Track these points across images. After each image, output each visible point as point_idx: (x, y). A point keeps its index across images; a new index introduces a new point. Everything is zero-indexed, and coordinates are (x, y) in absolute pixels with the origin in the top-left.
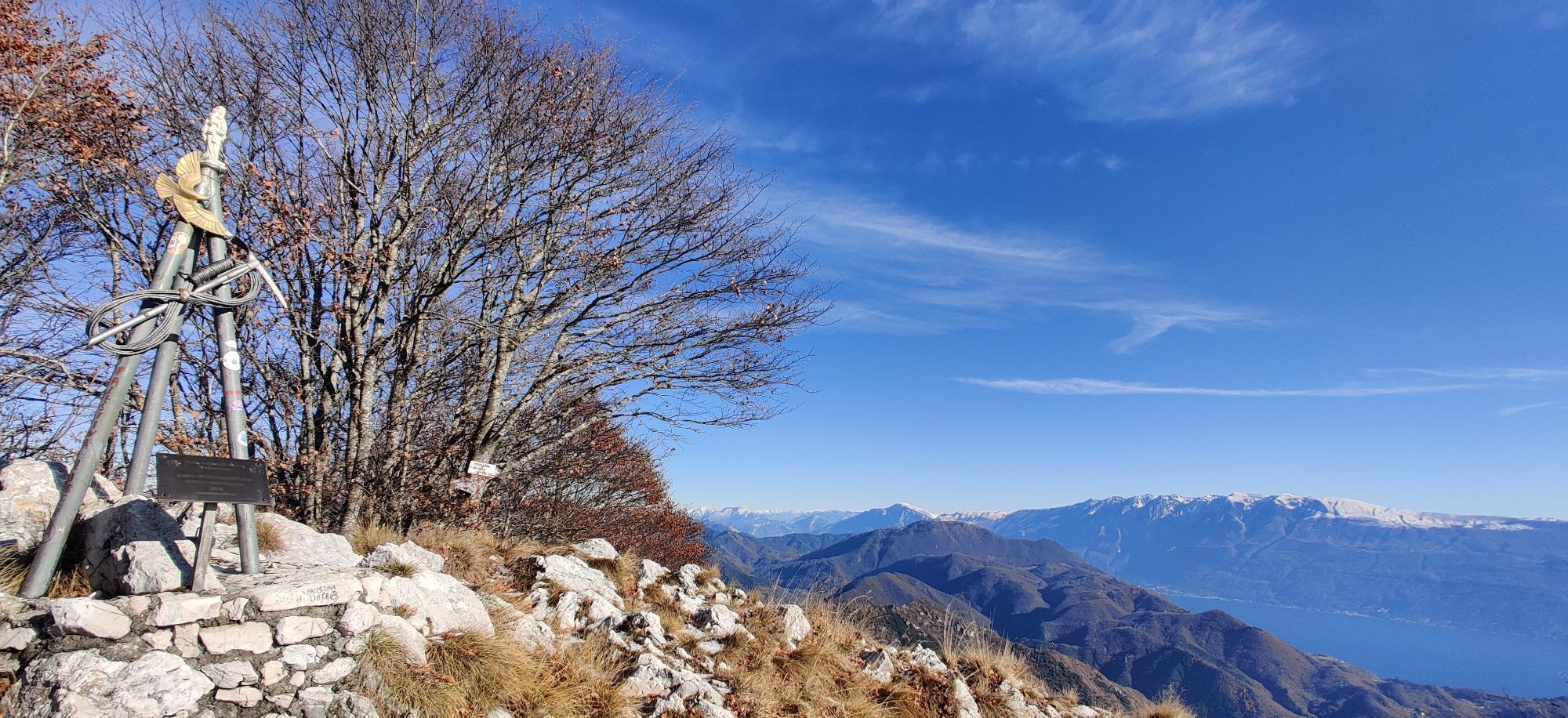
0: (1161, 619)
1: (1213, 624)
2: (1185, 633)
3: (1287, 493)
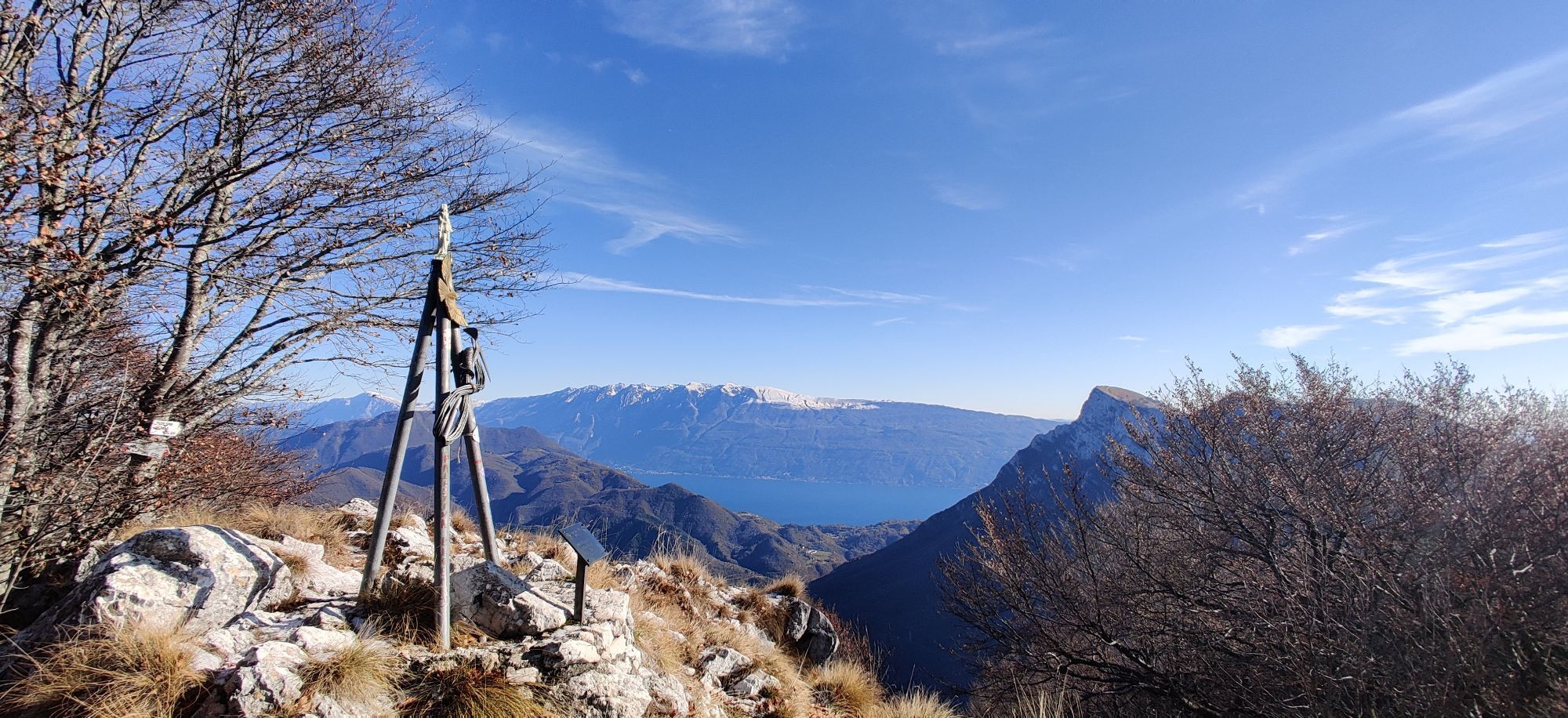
0: (625, 495)
1: (668, 496)
2: (645, 506)
3: (730, 383)
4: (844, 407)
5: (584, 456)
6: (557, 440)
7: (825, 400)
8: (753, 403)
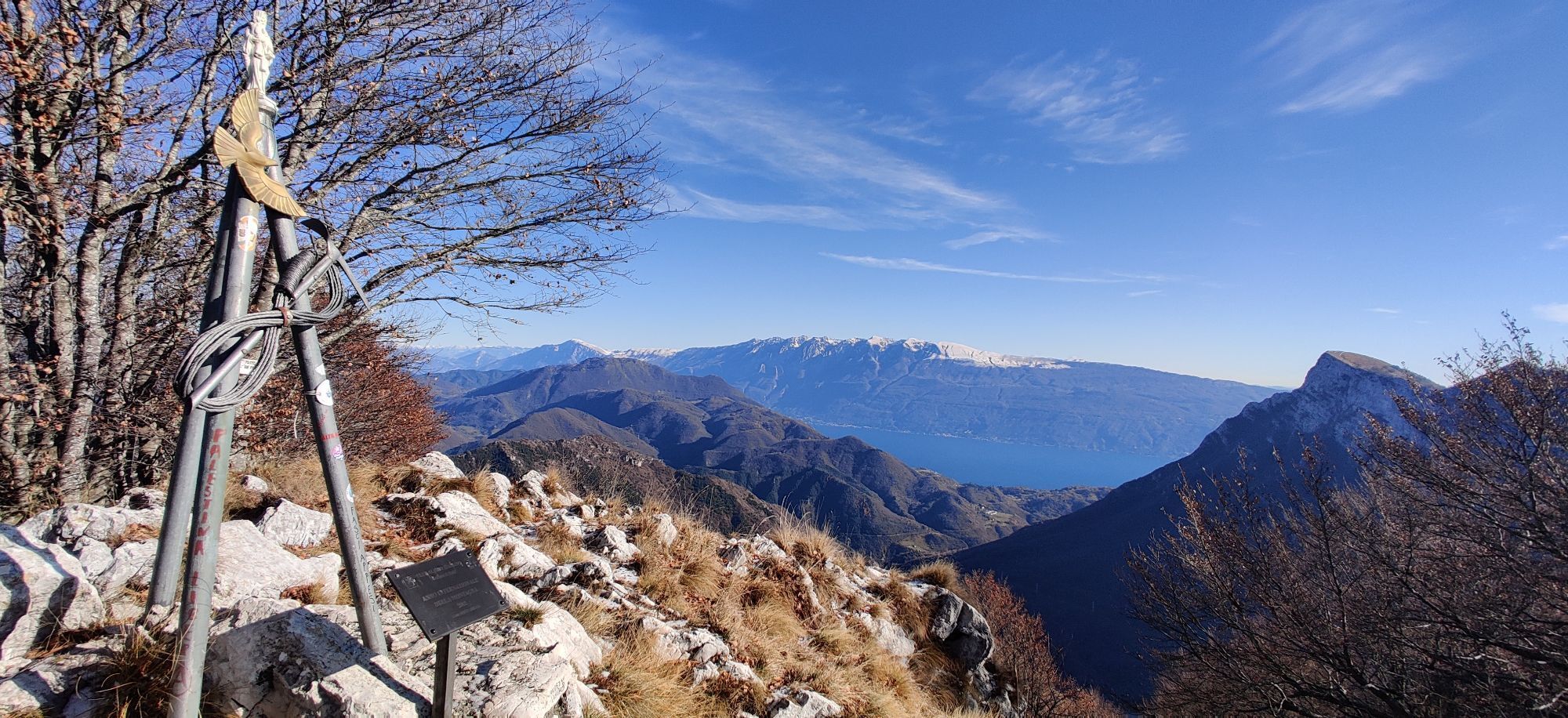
0: (806, 445)
1: (847, 448)
2: (824, 456)
3: (913, 339)
4: (1032, 366)
5: (768, 406)
6: (742, 389)
7: (1011, 358)
8: (934, 360)
